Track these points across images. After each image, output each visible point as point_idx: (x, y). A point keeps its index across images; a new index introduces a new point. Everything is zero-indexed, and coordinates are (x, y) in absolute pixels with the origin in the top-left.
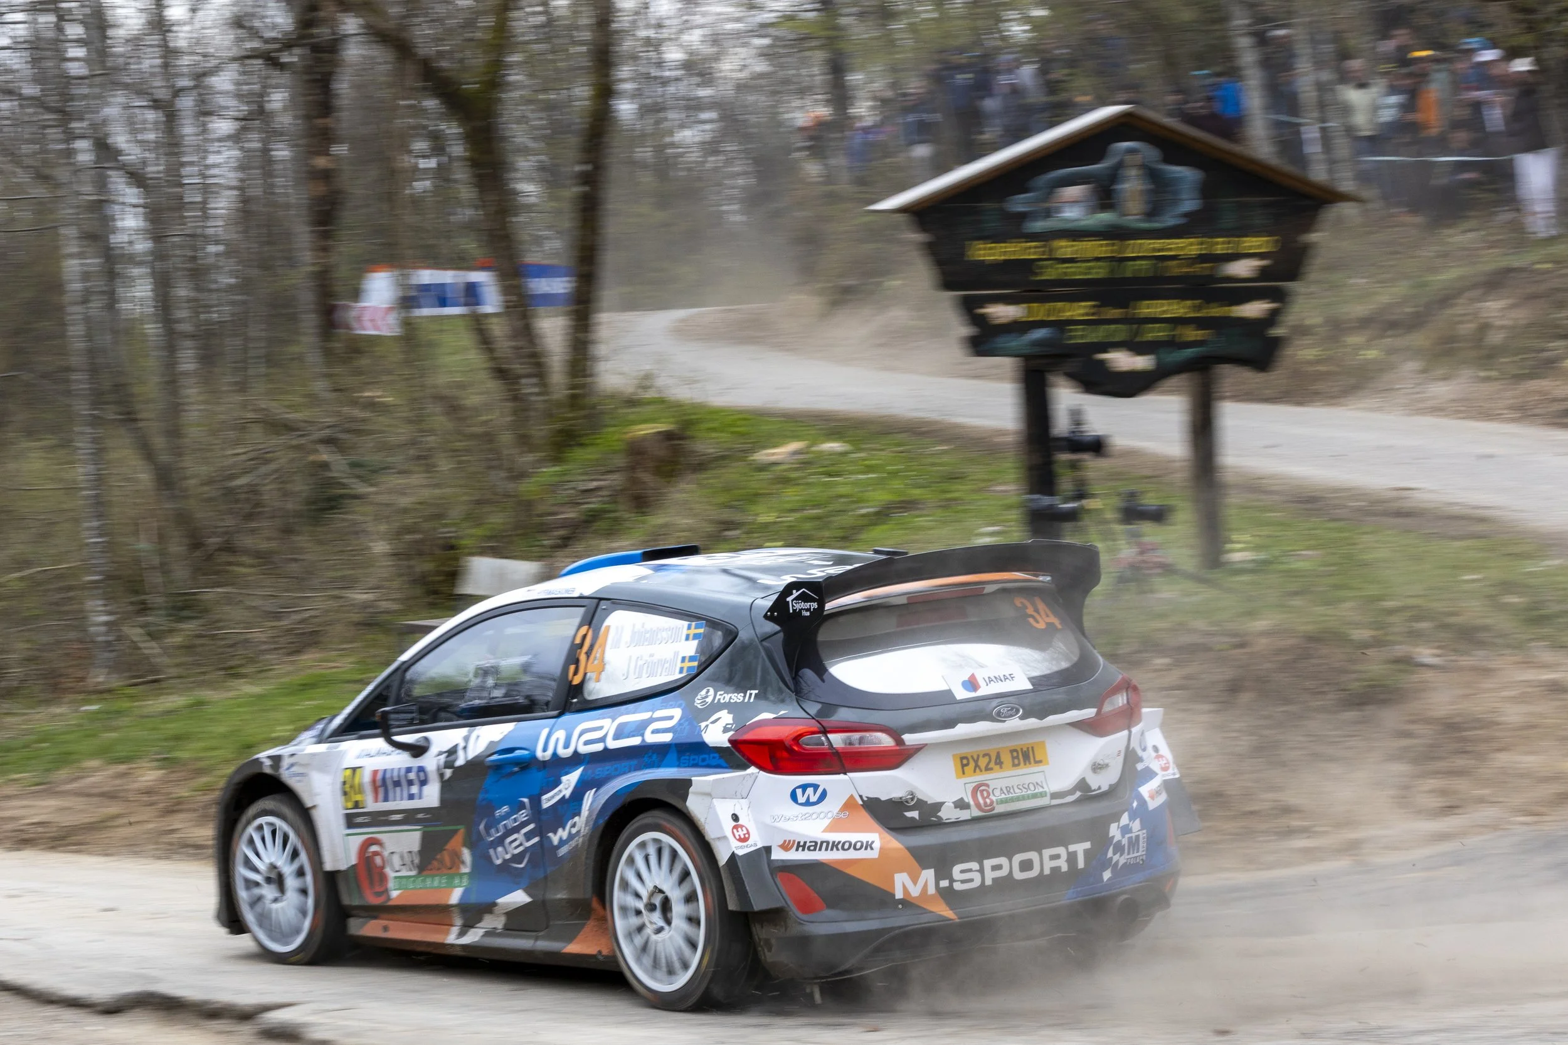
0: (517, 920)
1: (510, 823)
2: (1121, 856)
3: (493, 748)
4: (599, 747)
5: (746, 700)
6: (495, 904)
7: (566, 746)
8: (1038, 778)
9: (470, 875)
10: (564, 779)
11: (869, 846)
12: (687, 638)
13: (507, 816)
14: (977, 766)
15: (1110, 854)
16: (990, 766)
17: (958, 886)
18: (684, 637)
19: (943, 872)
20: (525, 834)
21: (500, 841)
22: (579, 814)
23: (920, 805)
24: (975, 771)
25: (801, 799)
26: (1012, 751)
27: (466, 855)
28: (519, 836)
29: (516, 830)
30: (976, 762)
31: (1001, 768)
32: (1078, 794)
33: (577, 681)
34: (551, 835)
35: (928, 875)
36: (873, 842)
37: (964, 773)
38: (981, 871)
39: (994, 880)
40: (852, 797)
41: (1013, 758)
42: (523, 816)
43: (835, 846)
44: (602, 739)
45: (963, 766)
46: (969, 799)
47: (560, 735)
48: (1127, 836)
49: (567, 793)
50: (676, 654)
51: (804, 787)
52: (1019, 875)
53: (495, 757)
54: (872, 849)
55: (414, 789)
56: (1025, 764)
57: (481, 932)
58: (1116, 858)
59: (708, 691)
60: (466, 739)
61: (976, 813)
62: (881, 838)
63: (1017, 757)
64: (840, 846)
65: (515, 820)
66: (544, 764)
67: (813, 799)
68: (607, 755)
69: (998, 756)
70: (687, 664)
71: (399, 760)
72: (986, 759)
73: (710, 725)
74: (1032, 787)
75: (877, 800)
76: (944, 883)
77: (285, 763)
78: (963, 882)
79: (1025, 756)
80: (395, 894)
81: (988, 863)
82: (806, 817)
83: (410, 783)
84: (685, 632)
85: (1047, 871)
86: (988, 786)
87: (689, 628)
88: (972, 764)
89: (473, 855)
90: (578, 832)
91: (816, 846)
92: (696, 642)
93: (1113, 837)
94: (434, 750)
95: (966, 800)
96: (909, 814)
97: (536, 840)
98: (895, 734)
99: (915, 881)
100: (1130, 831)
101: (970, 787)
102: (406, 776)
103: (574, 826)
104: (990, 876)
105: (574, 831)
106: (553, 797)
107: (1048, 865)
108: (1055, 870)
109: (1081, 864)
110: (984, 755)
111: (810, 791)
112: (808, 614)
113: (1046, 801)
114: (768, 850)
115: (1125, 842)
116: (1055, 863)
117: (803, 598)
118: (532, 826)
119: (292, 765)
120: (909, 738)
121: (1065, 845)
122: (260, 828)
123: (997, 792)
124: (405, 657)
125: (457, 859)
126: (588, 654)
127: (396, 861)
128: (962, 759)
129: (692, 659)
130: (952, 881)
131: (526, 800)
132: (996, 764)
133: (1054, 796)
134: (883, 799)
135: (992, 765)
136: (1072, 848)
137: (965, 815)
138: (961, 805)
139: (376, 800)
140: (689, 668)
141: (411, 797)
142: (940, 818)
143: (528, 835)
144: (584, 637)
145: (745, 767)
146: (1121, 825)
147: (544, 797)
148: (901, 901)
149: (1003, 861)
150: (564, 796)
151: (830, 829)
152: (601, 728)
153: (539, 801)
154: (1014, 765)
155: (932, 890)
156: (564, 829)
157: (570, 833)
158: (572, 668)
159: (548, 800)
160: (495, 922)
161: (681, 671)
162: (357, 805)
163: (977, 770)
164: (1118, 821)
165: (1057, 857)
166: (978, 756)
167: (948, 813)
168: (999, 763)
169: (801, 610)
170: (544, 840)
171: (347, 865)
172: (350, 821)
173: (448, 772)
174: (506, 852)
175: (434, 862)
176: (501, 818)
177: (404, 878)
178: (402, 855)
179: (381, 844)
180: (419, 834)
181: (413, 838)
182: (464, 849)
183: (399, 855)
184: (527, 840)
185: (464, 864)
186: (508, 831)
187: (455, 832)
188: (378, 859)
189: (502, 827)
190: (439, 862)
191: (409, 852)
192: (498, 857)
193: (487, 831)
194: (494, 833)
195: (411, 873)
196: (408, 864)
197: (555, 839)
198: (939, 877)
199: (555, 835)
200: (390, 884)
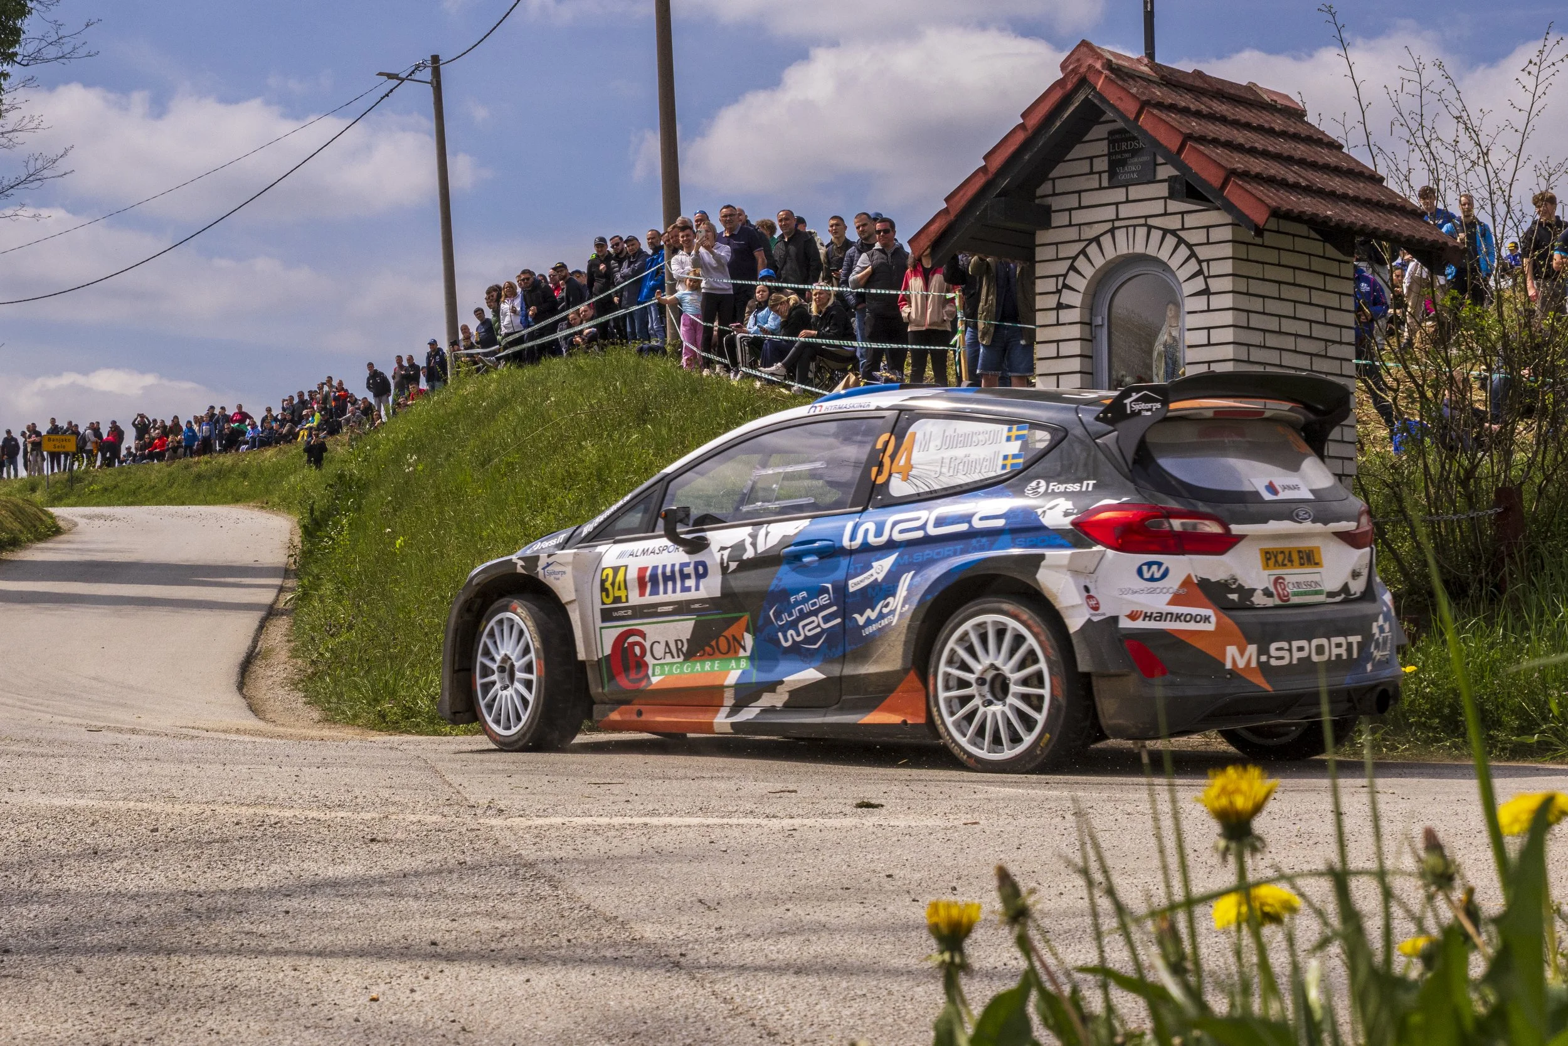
0: (802, 699)
1: (806, 608)
2: (1378, 652)
3: (785, 542)
4: (920, 534)
5: (1084, 489)
6: (782, 682)
7: (879, 533)
8: (1316, 578)
9: (751, 658)
10: (875, 564)
11: (1206, 620)
12: (1009, 439)
13: (805, 601)
14: (1276, 561)
15: (1372, 649)
16: (1285, 563)
17: (1273, 662)
18: (1004, 438)
19: (1263, 650)
20: (823, 617)
21: (794, 625)
22: (893, 595)
23: (1240, 589)
24: (1275, 566)
25: (1147, 575)
26: (1299, 552)
27: (749, 640)
28: (818, 620)
29: (815, 613)
30: (1276, 557)
31: (1292, 566)
32: (1343, 596)
33: (881, 480)
34: (856, 616)
35: (1252, 649)
36: (1209, 618)
37: (1268, 567)
38: (1290, 650)
39: (1299, 659)
40: (1189, 576)
41: (1300, 558)
42: (824, 600)
43: (1178, 617)
44: (923, 527)
45: (1268, 559)
46: (1272, 589)
47: (871, 526)
48: (1382, 635)
49: (880, 577)
50: (996, 453)
51: (1150, 564)
52: (1315, 658)
53: (792, 548)
54: (1209, 623)
55: (691, 583)
56: (1308, 566)
57: (757, 710)
58: (1375, 654)
59: (1038, 483)
60: (754, 537)
61: (1278, 602)
62: (1216, 615)
63: (1303, 558)
64: (1182, 619)
65: (814, 604)
66: (851, 552)
67: (1157, 575)
68: (928, 540)
69: (1290, 555)
70: (1010, 462)
71: (677, 557)
72: (1282, 557)
73: (1048, 512)
74: (1313, 586)
75: (1208, 580)
76: (1264, 658)
77: (542, 563)
78: (1278, 658)
79: (1309, 558)
80: (654, 680)
81: (1295, 644)
82: (1152, 591)
83: (685, 577)
84: (1005, 434)
85: (1332, 657)
86: (1284, 579)
87: (1010, 430)
88: (1273, 560)
89: (755, 640)
90: (892, 612)
91: (1161, 617)
92: (1019, 443)
94: (714, 547)
95: (1270, 590)
96: (1232, 597)
97: (839, 620)
98: (1225, 525)
99: (1242, 654)
101: (1273, 578)
102: (681, 571)
103: (887, 606)
104: (1297, 655)
105: (885, 611)
106: (862, 581)
107: (1335, 651)
108: (1339, 656)
109: (1356, 655)
110: (1280, 553)
111: (1154, 568)
112: (1149, 413)
113: (1322, 598)
114: (1115, 619)
116: (1338, 652)
117: (1145, 399)
118: (834, 608)
119: (548, 565)
120: (1236, 529)
121: (1345, 636)
122: (501, 622)
123: (1291, 586)
124: (669, 469)
125: (738, 643)
126: (893, 457)
127: (659, 650)
128: (1267, 553)
129: (1015, 456)
130: (1270, 657)
131: (829, 586)
132: (1289, 561)
133: (1330, 594)
134: (1213, 580)
135: (1286, 561)
137: (1270, 602)
138: (1267, 593)
139: (642, 594)
140: (1013, 465)
141: (686, 589)
142: (1252, 602)
143: (826, 619)
144: (887, 443)
145: (1090, 546)
147: (851, 582)
148: (1230, 672)
149: (1304, 643)
150: (876, 580)
151: (1172, 602)
152: (918, 519)
153: (846, 586)
154: (1302, 565)
155: (1254, 664)
156: (873, 610)
157: (881, 613)
158: (875, 470)
159: (855, 585)
160: (777, 699)
161: (1004, 467)
162: (617, 600)
163: (1276, 564)
164: (1377, 621)
165: (1340, 646)
166: (1277, 553)
167: (1259, 599)
168: (1291, 561)
169: (1140, 411)
170: (847, 621)
171: (600, 656)
172: (607, 615)
173: (733, 566)
174: (799, 635)
175: (707, 648)
176: (797, 603)
177: (667, 664)
178: (667, 644)
179: (643, 635)
180: (691, 624)
181: (684, 628)
182: (746, 635)
183: (663, 644)
184: (825, 623)
185: (744, 649)
186: (803, 616)
187: (738, 619)
188: (637, 650)
189: (796, 613)
190: (711, 646)
191: (676, 641)
192: (786, 640)
193: (778, 616)
194: (786, 618)
195: (676, 660)
196: (675, 654)
197: (861, 620)
198: (1260, 653)
199: (862, 615)
200: (650, 672)
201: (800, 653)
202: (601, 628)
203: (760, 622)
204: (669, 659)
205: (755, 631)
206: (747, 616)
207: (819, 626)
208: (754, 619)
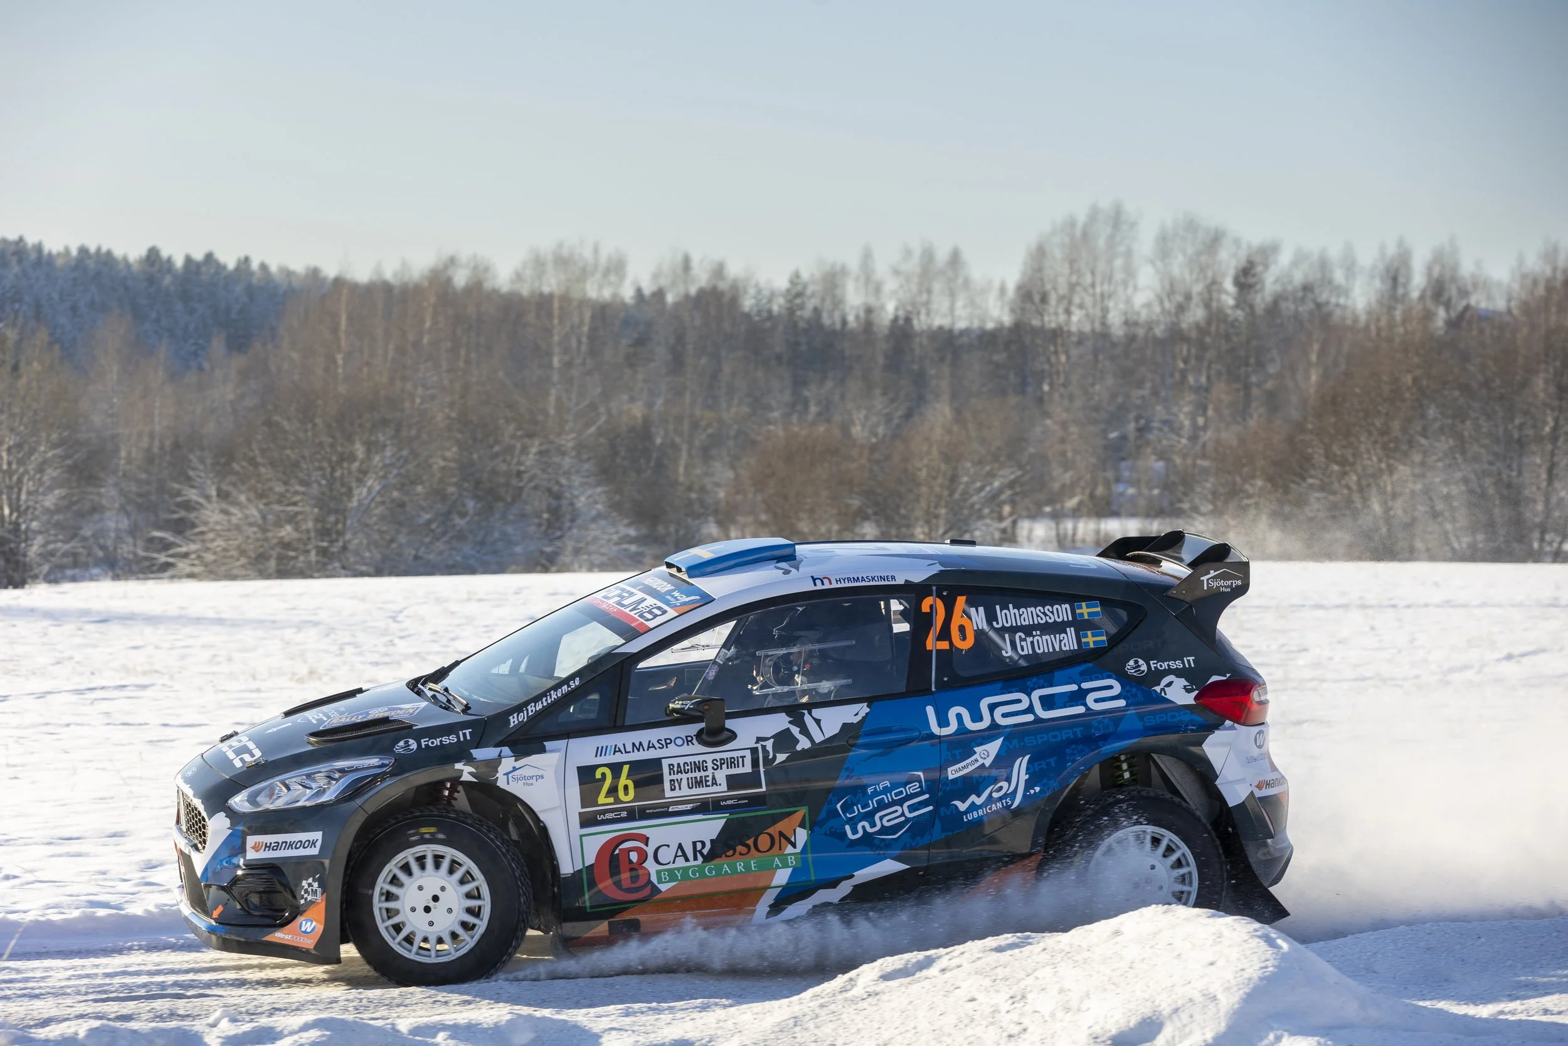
1: (886, 798)
4: (1026, 719)
6: (848, 877)
7: (976, 718)
9: (802, 855)
10: (978, 750)
13: (886, 791)
20: (910, 806)
21: (869, 817)
22: (1007, 779)
27: (802, 836)
28: (900, 809)
29: (900, 803)
34: (957, 803)
42: (914, 788)
44: (1029, 712)
47: (964, 710)
49: (987, 763)
65: (898, 794)
73: (1167, 689)
80: (660, 887)
89: (811, 836)
94: (746, 737)
97: (931, 808)
103: (997, 791)
105: (998, 796)
106: (964, 768)
111: (1261, 736)
118: (927, 796)
125: (786, 839)
127: (666, 855)
131: (920, 774)
143: (912, 808)
147: (950, 769)
150: (980, 767)
152: (1018, 701)
153: (943, 773)
156: (979, 796)
157: (990, 795)
159: (955, 773)
162: (605, 802)
170: (943, 810)
171: (579, 866)
172: (587, 821)
173: (781, 757)
174: (873, 825)
175: (740, 848)
176: (876, 793)
177: (678, 869)
178: (680, 846)
179: (646, 841)
180: (721, 823)
181: (710, 828)
182: (800, 831)
183: (674, 847)
184: (910, 812)
185: (794, 845)
186: (882, 806)
187: (789, 814)
188: (634, 857)
189: (873, 804)
190: (748, 847)
191: (694, 844)
192: (855, 831)
193: (847, 808)
194: (858, 809)
195: (692, 863)
196: (690, 855)
197: (962, 806)
199: (963, 802)
200: (654, 879)
201: (872, 846)
202: (581, 836)
203: (823, 814)
204: (681, 862)
205: (812, 824)
206: (803, 811)
207: (903, 814)
208: (813, 812)
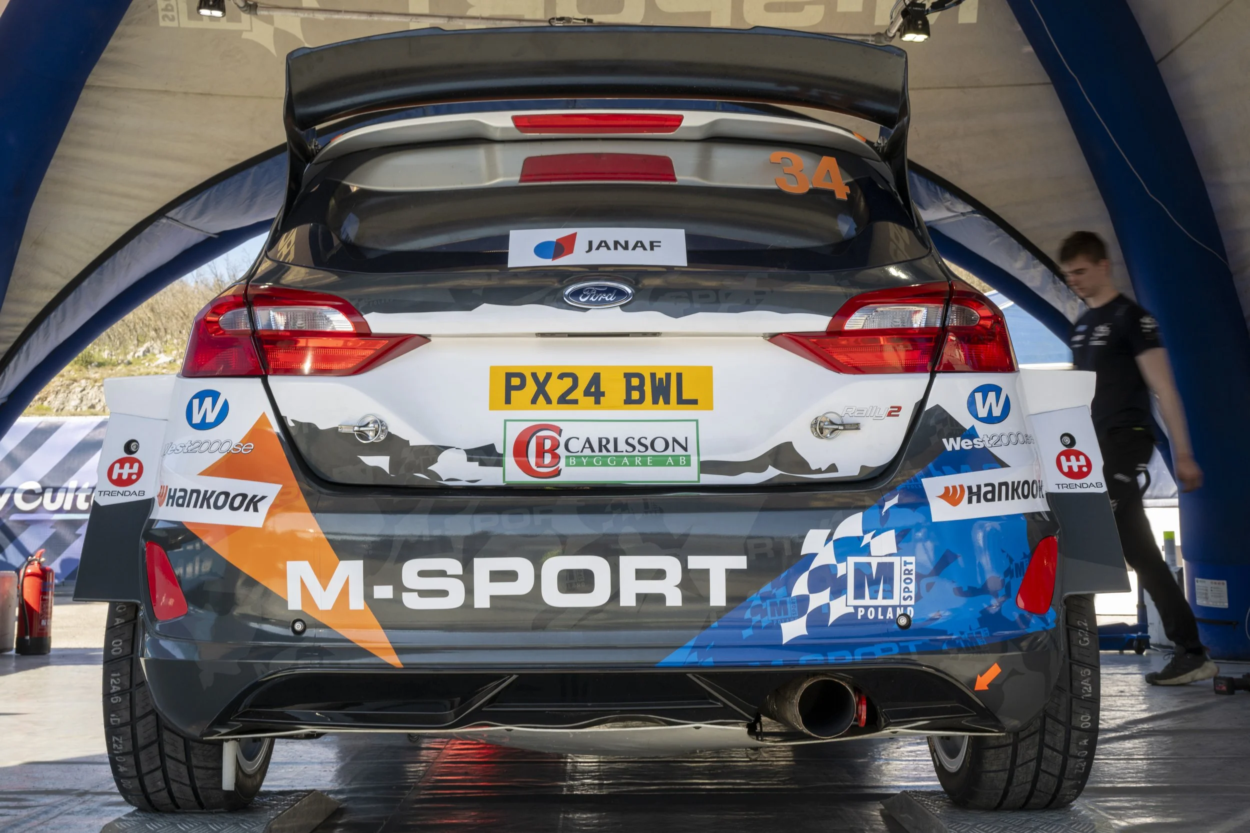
2: (835, 594)
8: (681, 432)
11: (253, 503)
14: (541, 388)
15: (801, 587)
16: (569, 397)
24: (534, 401)
25: (197, 418)
26: (628, 376)
30: (541, 385)
31: (597, 402)
32: (772, 473)
35: (352, 572)
36: (263, 498)
37: (508, 401)
38: (467, 579)
39: (495, 599)
40: (264, 422)
41: (629, 388)
43: (206, 499)
45: (512, 388)
46: (505, 450)
48: (852, 560)
51: (202, 396)
52: (553, 597)
54: (256, 510)
56: (655, 401)
58: (817, 600)
62: (279, 493)
63: (641, 388)
64: (212, 501)
67: (211, 418)
69: (596, 379)
72: (568, 382)
74: (660, 445)
75: (311, 428)
76: (383, 592)
78: (423, 593)
79: (663, 390)
81: (483, 566)
82: (193, 448)
85: (627, 600)
86: (559, 432)
88: (531, 387)
91: (185, 497)
93: (813, 556)
95: (499, 450)
96: (370, 461)
98: (354, 314)
99: (325, 580)
100: (866, 551)
109: (718, 597)
110: (562, 376)
115: (847, 568)
116: (650, 587)
121: (680, 555)
123: (574, 445)
128: (510, 375)
130: (400, 588)
132: (587, 393)
133: (707, 467)
134: (322, 426)
135: (578, 394)
136: (696, 562)
137: (490, 476)
138: (484, 458)
142: (432, 475)
146: (835, 537)
148: (300, 616)
149: (522, 565)
154: (628, 401)
163: (541, 398)
164: (834, 527)
165: (659, 574)
166: (548, 376)
167: (452, 470)
168: (595, 391)
198: (371, 579)
